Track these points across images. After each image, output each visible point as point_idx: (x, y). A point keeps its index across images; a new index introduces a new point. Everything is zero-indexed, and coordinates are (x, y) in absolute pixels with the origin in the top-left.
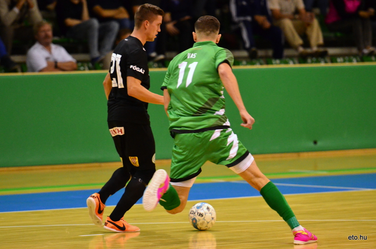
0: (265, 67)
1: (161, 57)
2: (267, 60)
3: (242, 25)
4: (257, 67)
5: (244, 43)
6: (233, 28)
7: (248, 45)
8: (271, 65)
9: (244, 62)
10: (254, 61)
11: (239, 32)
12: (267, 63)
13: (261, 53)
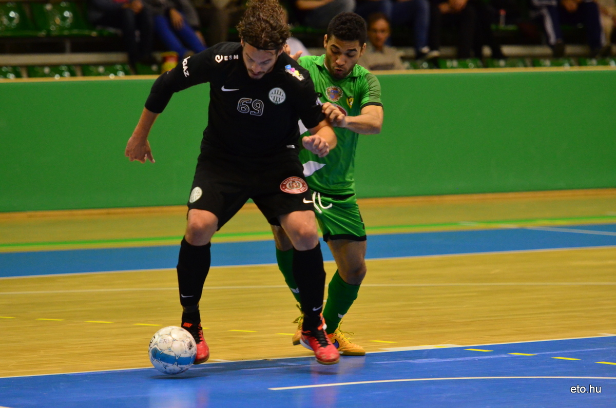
0: (576, 69)
1: (435, 53)
2: (580, 60)
3: (545, 12)
4: (566, 68)
5: (547, 37)
6: (533, 14)
7: (553, 39)
8: (586, 67)
9: (548, 62)
10: (561, 60)
11: (541, 21)
12: (580, 64)
13: (569, 49)
